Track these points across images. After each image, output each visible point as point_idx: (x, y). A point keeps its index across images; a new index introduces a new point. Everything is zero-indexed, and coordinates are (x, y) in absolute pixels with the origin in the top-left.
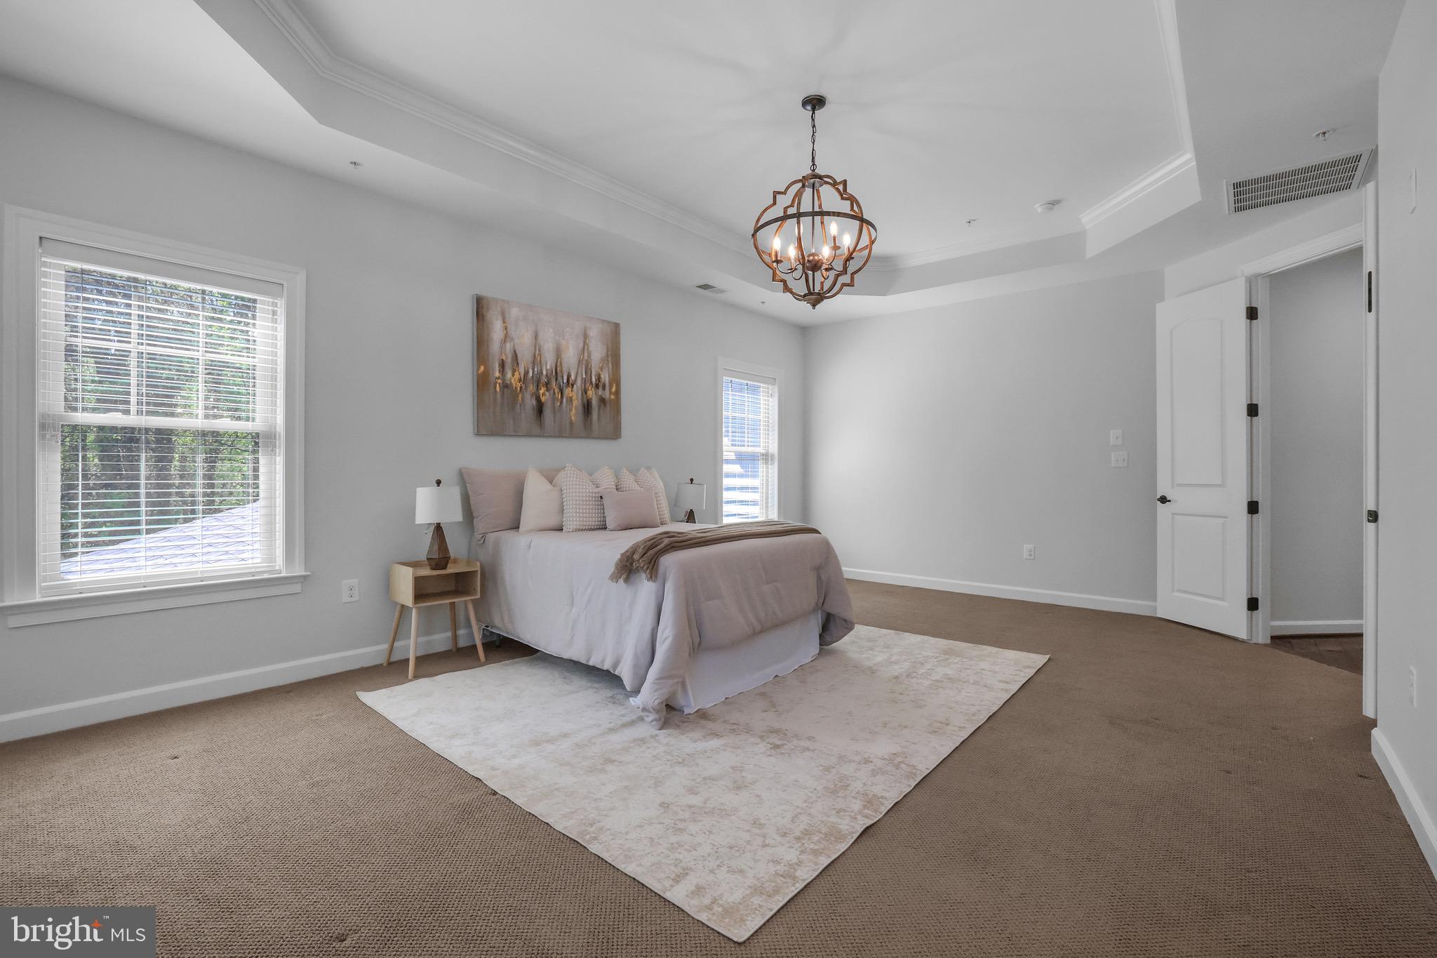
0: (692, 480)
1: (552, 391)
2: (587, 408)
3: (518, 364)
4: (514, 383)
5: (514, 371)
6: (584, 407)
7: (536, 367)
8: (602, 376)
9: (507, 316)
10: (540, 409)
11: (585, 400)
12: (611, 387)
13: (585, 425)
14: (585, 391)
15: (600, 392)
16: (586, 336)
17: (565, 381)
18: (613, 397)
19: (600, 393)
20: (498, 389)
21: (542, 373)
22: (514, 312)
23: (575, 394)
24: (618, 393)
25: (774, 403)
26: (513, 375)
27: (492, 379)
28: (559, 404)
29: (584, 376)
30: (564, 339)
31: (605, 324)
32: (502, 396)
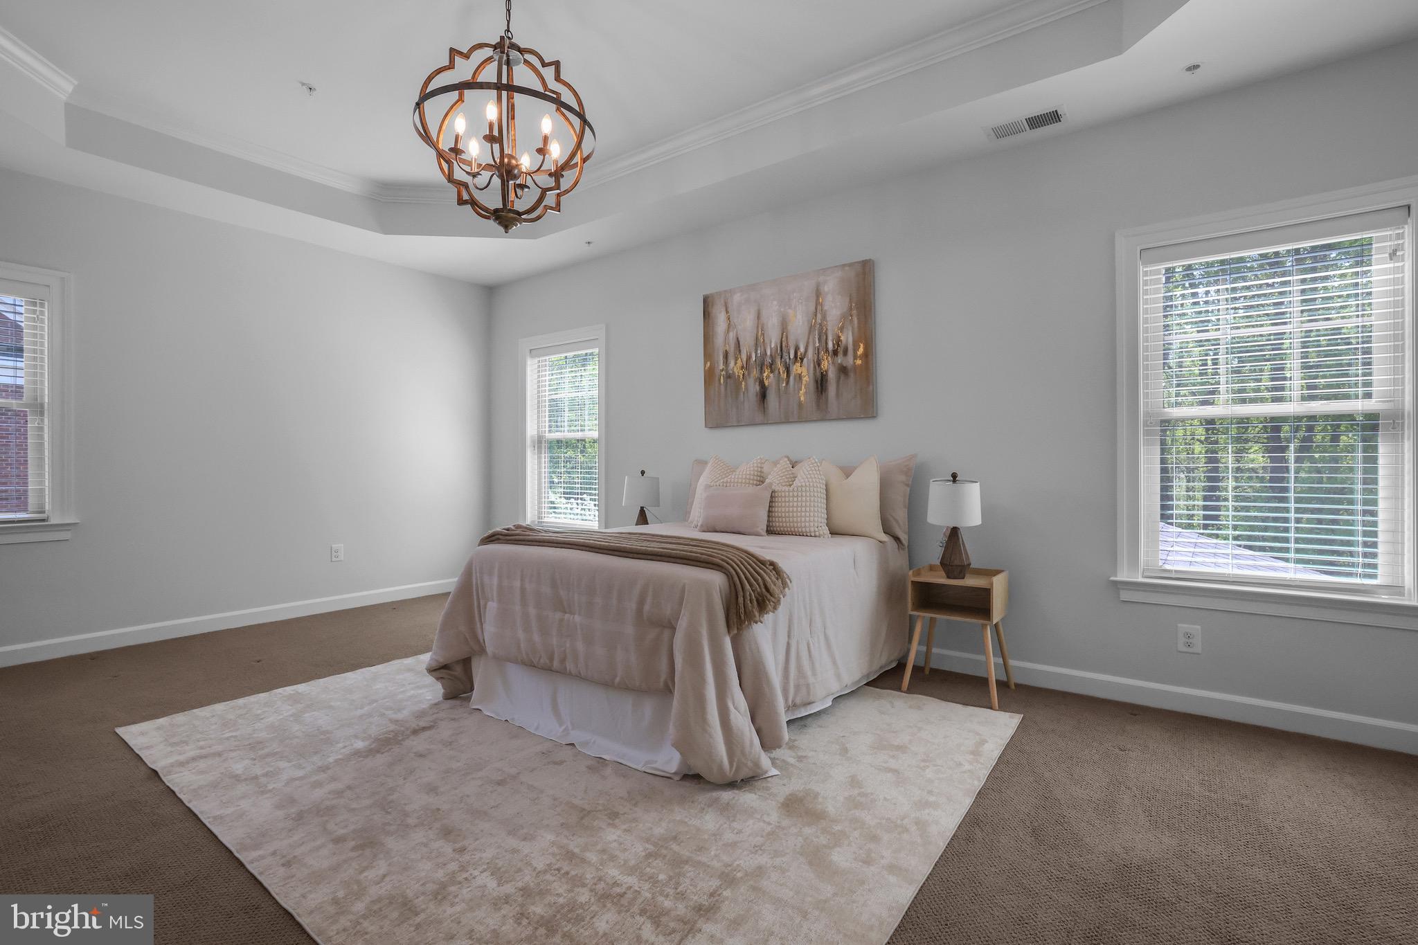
0: (954, 476)
1: (777, 372)
2: (821, 383)
3: (740, 351)
4: (736, 372)
5: (736, 359)
6: (817, 382)
7: (759, 349)
8: (842, 338)
9: (729, 306)
10: (763, 395)
11: (818, 374)
13: (818, 405)
14: (819, 363)
15: (840, 359)
16: (818, 293)
17: (792, 356)
18: (859, 362)
19: (839, 362)
20: (722, 381)
21: (766, 354)
22: (737, 298)
23: (804, 371)
24: (868, 355)
26: (736, 364)
27: (717, 372)
28: (784, 385)
29: (817, 345)
30: (790, 307)
31: (847, 268)
32: (726, 389)
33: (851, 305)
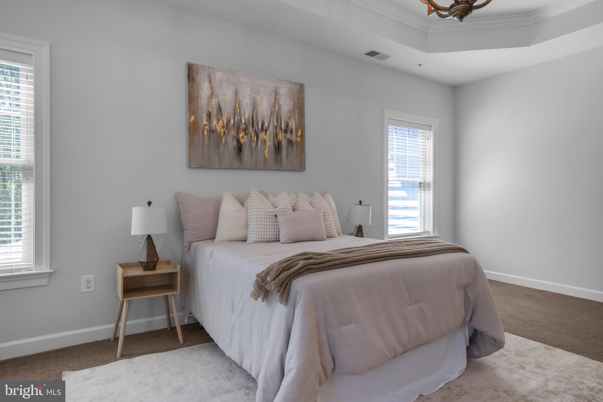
0: (360, 202)
1: (249, 135)
2: (278, 147)
3: (221, 114)
4: (218, 129)
5: (218, 120)
6: (275, 147)
7: (236, 116)
8: (290, 124)
9: (213, 79)
10: (239, 148)
11: (276, 142)
12: (297, 132)
13: (276, 160)
14: (276, 135)
15: (288, 136)
16: (276, 93)
17: (260, 127)
18: (298, 139)
19: (288, 137)
20: (206, 133)
21: (241, 121)
22: (219, 75)
23: (268, 137)
24: (303, 136)
25: (430, 144)
26: (218, 123)
27: (201, 126)
28: (255, 145)
29: (275, 124)
30: (259, 96)
31: (293, 84)
32: (209, 139)
33: (295, 106)
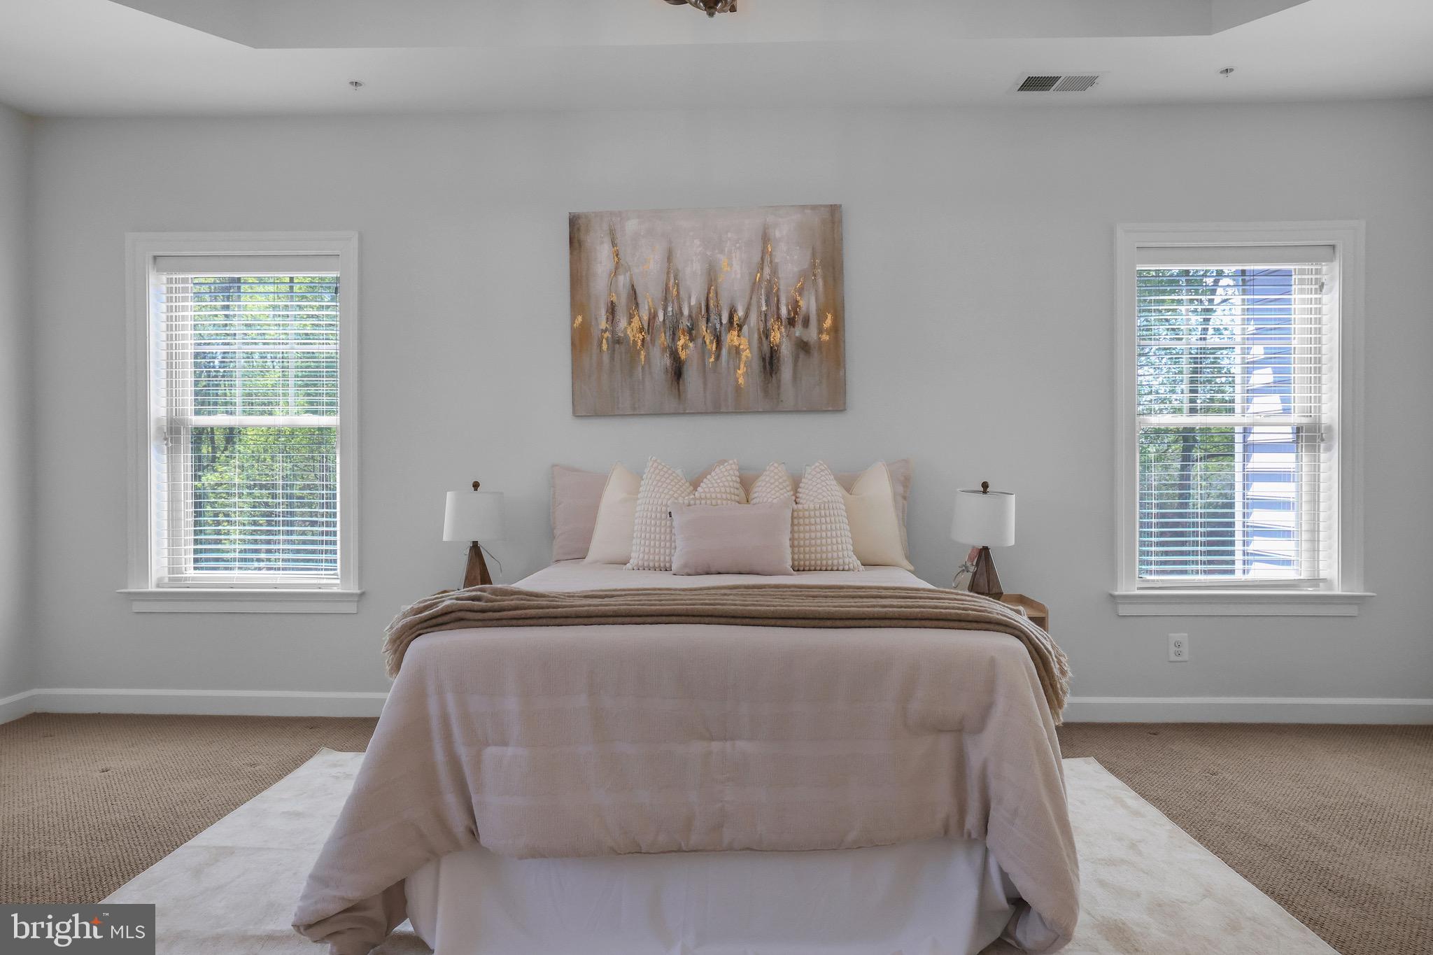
0: (985, 485)
1: (700, 341)
2: (770, 362)
3: (637, 305)
4: (631, 336)
5: (631, 317)
6: (764, 359)
7: (670, 305)
8: (801, 303)
9: (618, 235)
10: (677, 371)
11: (766, 349)
12: (821, 320)
13: (766, 392)
14: (766, 334)
15: (798, 331)
16: (766, 239)
17: (725, 320)
18: (825, 337)
19: (797, 334)
20: (605, 347)
21: (682, 313)
22: (631, 226)
23: (744, 343)
24: (837, 330)
25: (1331, 301)
26: (630, 323)
27: (596, 333)
28: (712, 360)
29: (764, 308)
30: (722, 252)
31: (808, 211)
32: (612, 358)
33: (814, 261)
